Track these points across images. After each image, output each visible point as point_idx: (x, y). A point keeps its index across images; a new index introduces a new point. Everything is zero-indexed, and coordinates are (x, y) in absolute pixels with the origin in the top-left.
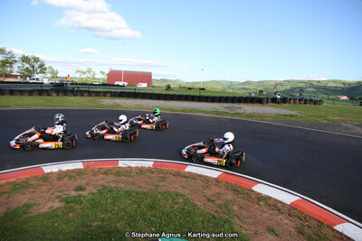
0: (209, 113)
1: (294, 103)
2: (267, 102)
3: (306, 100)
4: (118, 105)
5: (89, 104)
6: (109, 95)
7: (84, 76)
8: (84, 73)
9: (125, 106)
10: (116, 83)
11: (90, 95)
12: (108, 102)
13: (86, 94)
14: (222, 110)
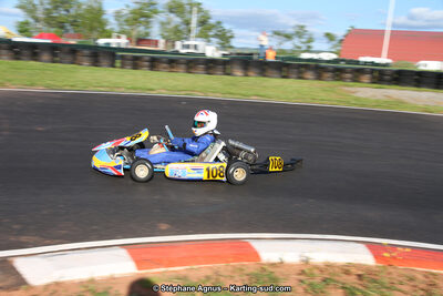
4: (401, 102)
5: (323, 95)
7: (288, 46)
8: (288, 37)
9: (420, 104)
11: (319, 78)
12: (368, 95)
13: (309, 75)
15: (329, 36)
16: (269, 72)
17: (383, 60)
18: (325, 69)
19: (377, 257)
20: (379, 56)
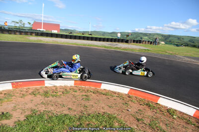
0: (100, 47)
1: (145, 43)
2: (131, 42)
3: (151, 42)
4: (41, 41)
5: (20, 39)
6: (34, 34)
7: (17, 25)
8: (17, 23)
9: (46, 41)
10: (38, 29)
11: (21, 34)
12: (33, 39)
13: (17, 33)
14: (107, 45)
15: (29, 23)
16: (5, 32)
17: (42, 30)
18: (22, 32)
19: (13, 87)
20: (41, 28)
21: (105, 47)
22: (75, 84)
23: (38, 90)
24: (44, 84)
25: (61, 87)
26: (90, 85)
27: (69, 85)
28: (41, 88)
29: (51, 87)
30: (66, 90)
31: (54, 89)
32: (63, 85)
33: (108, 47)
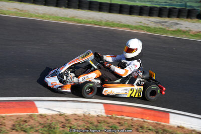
14: (152, 25)
21: (148, 28)
22: (107, 111)
23: (25, 121)
24: (36, 109)
25: (77, 117)
26: (142, 115)
27: (93, 114)
28: (31, 117)
29: (52, 116)
30: (91, 123)
31: (63, 120)
32: (80, 112)
33: (155, 30)
